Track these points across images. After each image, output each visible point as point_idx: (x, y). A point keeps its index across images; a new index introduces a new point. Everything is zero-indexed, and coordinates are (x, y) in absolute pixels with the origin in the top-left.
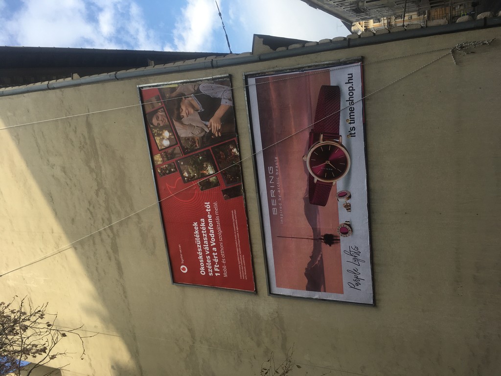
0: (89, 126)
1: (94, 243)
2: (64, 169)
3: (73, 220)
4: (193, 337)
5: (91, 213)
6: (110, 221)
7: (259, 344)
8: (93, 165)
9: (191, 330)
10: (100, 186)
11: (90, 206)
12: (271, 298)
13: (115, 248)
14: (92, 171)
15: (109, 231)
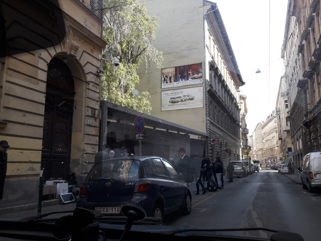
0: (195, 49)
1: (169, 48)
2: (186, 40)
3: (174, 42)
4: (150, 73)
5: (176, 47)
6: (175, 53)
7: (150, 88)
8: (187, 49)
9: (151, 73)
10: (182, 50)
11: (178, 47)
12: (160, 92)
13: (168, 54)
14: (186, 48)
15: (172, 52)
